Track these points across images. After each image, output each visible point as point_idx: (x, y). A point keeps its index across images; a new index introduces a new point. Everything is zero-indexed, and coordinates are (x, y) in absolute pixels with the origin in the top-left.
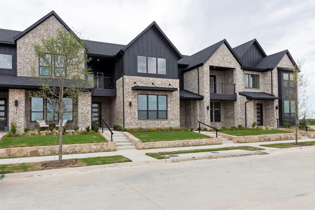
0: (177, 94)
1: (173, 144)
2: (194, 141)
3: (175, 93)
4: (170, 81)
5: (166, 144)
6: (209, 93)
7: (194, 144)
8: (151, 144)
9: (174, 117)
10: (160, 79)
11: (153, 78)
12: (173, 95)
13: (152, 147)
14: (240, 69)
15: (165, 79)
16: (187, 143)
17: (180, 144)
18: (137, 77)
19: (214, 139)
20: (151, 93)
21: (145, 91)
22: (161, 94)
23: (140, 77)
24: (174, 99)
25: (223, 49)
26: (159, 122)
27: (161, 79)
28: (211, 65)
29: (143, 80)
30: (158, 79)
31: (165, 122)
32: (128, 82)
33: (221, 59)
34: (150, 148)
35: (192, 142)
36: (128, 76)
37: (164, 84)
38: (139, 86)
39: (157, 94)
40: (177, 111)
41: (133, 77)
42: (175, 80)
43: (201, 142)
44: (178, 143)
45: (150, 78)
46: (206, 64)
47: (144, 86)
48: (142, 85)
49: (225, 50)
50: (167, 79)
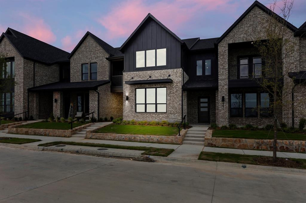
0: (178, 85)
1: (119, 138)
2: (143, 137)
3: (176, 84)
4: (170, 71)
5: (111, 137)
6: (227, 80)
7: (142, 140)
8: (98, 135)
9: (174, 111)
10: (158, 71)
11: (150, 71)
12: (173, 86)
13: (98, 138)
14: (293, 37)
15: (164, 70)
16: (134, 138)
17: (126, 139)
18: (135, 72)
19: (170, 138)
20: (148, 86)
21: (142, 85)
22: (159, 86)
23: (137, 72)
24: (175, 90)
25: (254, 16)
26: (156, 115)
27: (160, 71)
28: (231, 42)
29: (140, 74)
30: (156, 71)
31: (163, 115)
32: (127, 78)
33: (250, 30)
34: (96, 139)
35: (140, 137)
36: (127, 73)
37: (163, 76)
38: (137, 80)
39: (155, 87)
40: (179, 104)
41: (131, 72)
42: (175, 70)
43: (152, 139)
44: (124, 137)
45: (147, 71)
46: (222, 43)
47: (142, 80)
48: (139, 79)
49: (259, 16)
50: (166, 70)
